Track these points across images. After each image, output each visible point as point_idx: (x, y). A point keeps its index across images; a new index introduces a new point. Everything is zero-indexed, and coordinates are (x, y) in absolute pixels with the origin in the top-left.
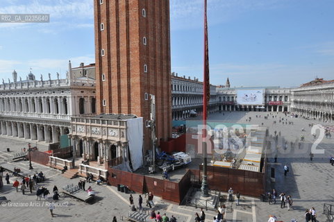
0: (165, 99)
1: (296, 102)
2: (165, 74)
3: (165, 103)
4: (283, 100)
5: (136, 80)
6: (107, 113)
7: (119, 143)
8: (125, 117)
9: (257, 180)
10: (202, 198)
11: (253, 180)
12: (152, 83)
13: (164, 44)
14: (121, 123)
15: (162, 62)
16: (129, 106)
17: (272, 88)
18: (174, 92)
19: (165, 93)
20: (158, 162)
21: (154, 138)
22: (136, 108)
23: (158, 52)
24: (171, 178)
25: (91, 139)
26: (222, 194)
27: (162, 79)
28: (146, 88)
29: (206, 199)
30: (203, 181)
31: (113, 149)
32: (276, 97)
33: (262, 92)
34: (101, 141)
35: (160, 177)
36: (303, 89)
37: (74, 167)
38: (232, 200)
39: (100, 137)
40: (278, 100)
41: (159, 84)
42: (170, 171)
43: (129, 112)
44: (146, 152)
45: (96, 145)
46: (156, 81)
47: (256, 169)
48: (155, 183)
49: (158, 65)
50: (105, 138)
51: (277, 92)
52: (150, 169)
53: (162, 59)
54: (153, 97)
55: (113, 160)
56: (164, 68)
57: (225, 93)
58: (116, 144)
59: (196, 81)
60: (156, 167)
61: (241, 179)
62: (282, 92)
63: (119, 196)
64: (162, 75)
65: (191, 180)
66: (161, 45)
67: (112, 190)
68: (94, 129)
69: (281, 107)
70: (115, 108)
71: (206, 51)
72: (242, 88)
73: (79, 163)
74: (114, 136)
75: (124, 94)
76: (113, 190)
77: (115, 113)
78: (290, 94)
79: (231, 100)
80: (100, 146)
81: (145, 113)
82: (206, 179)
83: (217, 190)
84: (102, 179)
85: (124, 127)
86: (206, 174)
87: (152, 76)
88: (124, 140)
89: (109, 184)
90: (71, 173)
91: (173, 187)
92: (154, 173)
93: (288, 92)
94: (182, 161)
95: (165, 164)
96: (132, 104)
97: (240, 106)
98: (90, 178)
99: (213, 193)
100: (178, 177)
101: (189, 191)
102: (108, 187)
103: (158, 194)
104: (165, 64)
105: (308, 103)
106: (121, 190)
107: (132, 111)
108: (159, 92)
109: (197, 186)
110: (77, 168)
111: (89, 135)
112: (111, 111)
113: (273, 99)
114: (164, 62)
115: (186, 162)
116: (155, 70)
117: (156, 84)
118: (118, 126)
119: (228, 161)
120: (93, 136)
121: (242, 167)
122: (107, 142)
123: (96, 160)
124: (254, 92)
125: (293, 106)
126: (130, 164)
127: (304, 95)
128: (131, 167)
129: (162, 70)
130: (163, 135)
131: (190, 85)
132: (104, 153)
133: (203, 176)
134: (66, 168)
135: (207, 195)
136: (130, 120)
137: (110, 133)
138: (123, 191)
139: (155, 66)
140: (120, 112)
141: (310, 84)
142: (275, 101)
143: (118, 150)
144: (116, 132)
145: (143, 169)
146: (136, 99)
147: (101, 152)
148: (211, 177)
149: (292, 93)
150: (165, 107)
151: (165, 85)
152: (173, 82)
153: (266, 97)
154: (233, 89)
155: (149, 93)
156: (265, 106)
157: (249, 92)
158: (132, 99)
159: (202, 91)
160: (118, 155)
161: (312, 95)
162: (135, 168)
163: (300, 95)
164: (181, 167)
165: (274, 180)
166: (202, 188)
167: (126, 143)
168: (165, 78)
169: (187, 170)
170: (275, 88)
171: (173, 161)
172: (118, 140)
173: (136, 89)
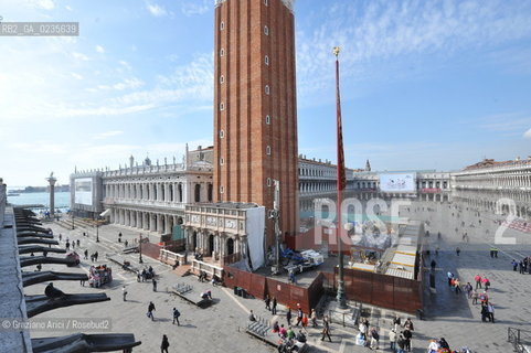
0: (291, 186)
1: (459, 189)
2: (291, 156)
3: (291, 190)
4: (441, 186)
5: (257, 163)
6: (225, 201)
7: (237, 236)
8: (244, 206)
9: (410, 290)
10: (337, 309)
11: (405, 290)
12: (276, 167)
13: (290, 123)
14: (240, 213)
15: (287, 143)
16: (250, 193)
17: (425, 172)
18: (301, 177)
19: (291, 178)
20: (282, 261)
21: (278, 232)
22: (258, 195)
23: (283, 131)
24: (299, 282)
25: (206, 231)
26: (365, 306)
27: (287, 162)
28: (269, 172)
29: (343, 311)
30: (339, 288)
31: (230, 243)
32: (431, 183)
33: (413, 176)
34: (217, 233)
35: (285, 280)
36: (467, 173)
37: (186, 263)
38: (378, 315)
39: (216, 229)
40: (434, 186)
41: (284, 168)
42: (297, 273)
43: (250, 200)
44: (268, 248)
45: (211, 237)
46: (280, 165)
47: (410, 275)
48: (279, 287)
49: (283, 146)
50: (221, 230)
51: (432, 176)
52: (273, 269)
53: (287, 139)
54: (277, 183)
55: (230, 257)
56: (291, 149)
57: (364, 178)
58: (234, 238)
59: (328, 165)
60: (280, 267)
61: (389, 288)
62: (439, 176)
63: (236, 300)
64: (287, 157)
65: (324, 285)
66: (287, 124)
67: (227, 293)
68: (209, 219)
69: (438, 196)
70: (234, 195)
71: (340, 129)
72: (386, 172)
73: (191, 258)
74: (231, 228)
75: (244, 179)
76: (229, 292)
77: (234, 201)
78: (450, 180)
79: (372, 186)
80: (216, 240)
81: (268, 202)
82: (342, 285)
83: (356, 301)
84: (216, 278)
85: (243, 218)
86: (342, 279)
87: (275, 159)
88: (242, 233)
89: (224, 286)
90: (182, 269)
91: (301, 293)
92: (278, 274)
93: (447, 176)
94: (312, 260)
95: (291, 264)
96: (253, 191)
97: (385, 194)
98: (203, 277)
99: (352, 304)
100: (307, 281)
101: (322, 300)
102: (223, 288)
103: (283, 302)
104: (291, 145)
105: (476, 190)
106: (238, 293)
107: (253, 199)
108: (284, 178)
109: (332, 294)
110: (189, 264)
111: (204, 227)
112: (229, 199)
113: (427, 186)
114: (291, 142)
115: (317, 263)
116: (280, 151)
117: (280, 168)
118: (236, 217)
119: (371, 264)
120: (208, 227)
121: (390, 272)
122: (224, 234)
123: (211, 255)
124: (402, 177)
125: (455, 194)
126: (250, 262)
127: (469, 181)
128: (251, 266)
129: (287, 153)
130: (289, 228)
131: (321, 168)
132: (220, 247)
133: (339, 281)
134: (177, 264)
135: (344, 306)
136: (250, 210)
137: (228, 225)
138: (240, 295)
139: (279, 148)
140: (239, 200)
141: (477, 166)
142: (431, 187)
143: (236, 244)
144: (234, 223)
145: (265, 268)
146: (258, 185)
147: (216, 246)
148: (349, 283)
149: (453, 178)
150: (291, 194)
151: (291, 169)
152: (301, 166)
153: (418, 183)
154: (375, 174)
155: (272, 178)
156: (418, 195)
157: (395, 177)
158: (253, 185)
159: (335, 176)
160: (236, 251)
161: (481, 180)
162: (255, 267)
163: (463, 181)
164: (311, 269)
165: (434, 290)
166: (338, 297)
167: (245, 236)
168: (291, 161)
169: (319, 272)
170: (431, 172)
171: (300, 261)
172: (236, 232)
173: (258, 174)
